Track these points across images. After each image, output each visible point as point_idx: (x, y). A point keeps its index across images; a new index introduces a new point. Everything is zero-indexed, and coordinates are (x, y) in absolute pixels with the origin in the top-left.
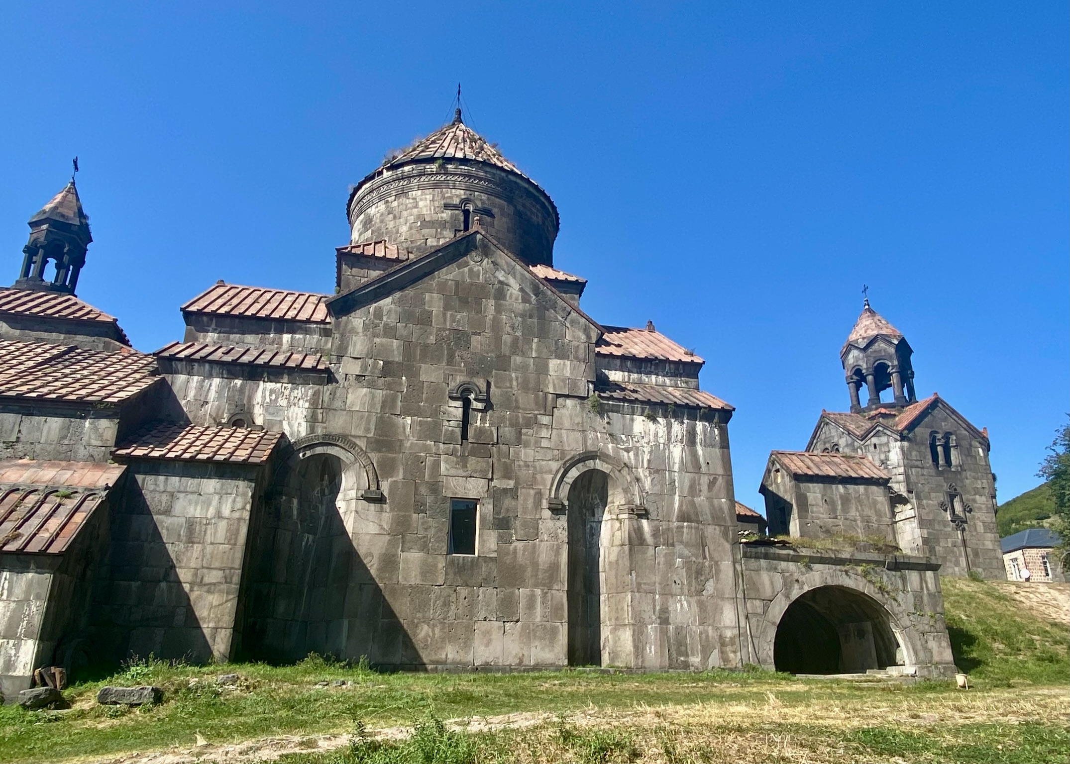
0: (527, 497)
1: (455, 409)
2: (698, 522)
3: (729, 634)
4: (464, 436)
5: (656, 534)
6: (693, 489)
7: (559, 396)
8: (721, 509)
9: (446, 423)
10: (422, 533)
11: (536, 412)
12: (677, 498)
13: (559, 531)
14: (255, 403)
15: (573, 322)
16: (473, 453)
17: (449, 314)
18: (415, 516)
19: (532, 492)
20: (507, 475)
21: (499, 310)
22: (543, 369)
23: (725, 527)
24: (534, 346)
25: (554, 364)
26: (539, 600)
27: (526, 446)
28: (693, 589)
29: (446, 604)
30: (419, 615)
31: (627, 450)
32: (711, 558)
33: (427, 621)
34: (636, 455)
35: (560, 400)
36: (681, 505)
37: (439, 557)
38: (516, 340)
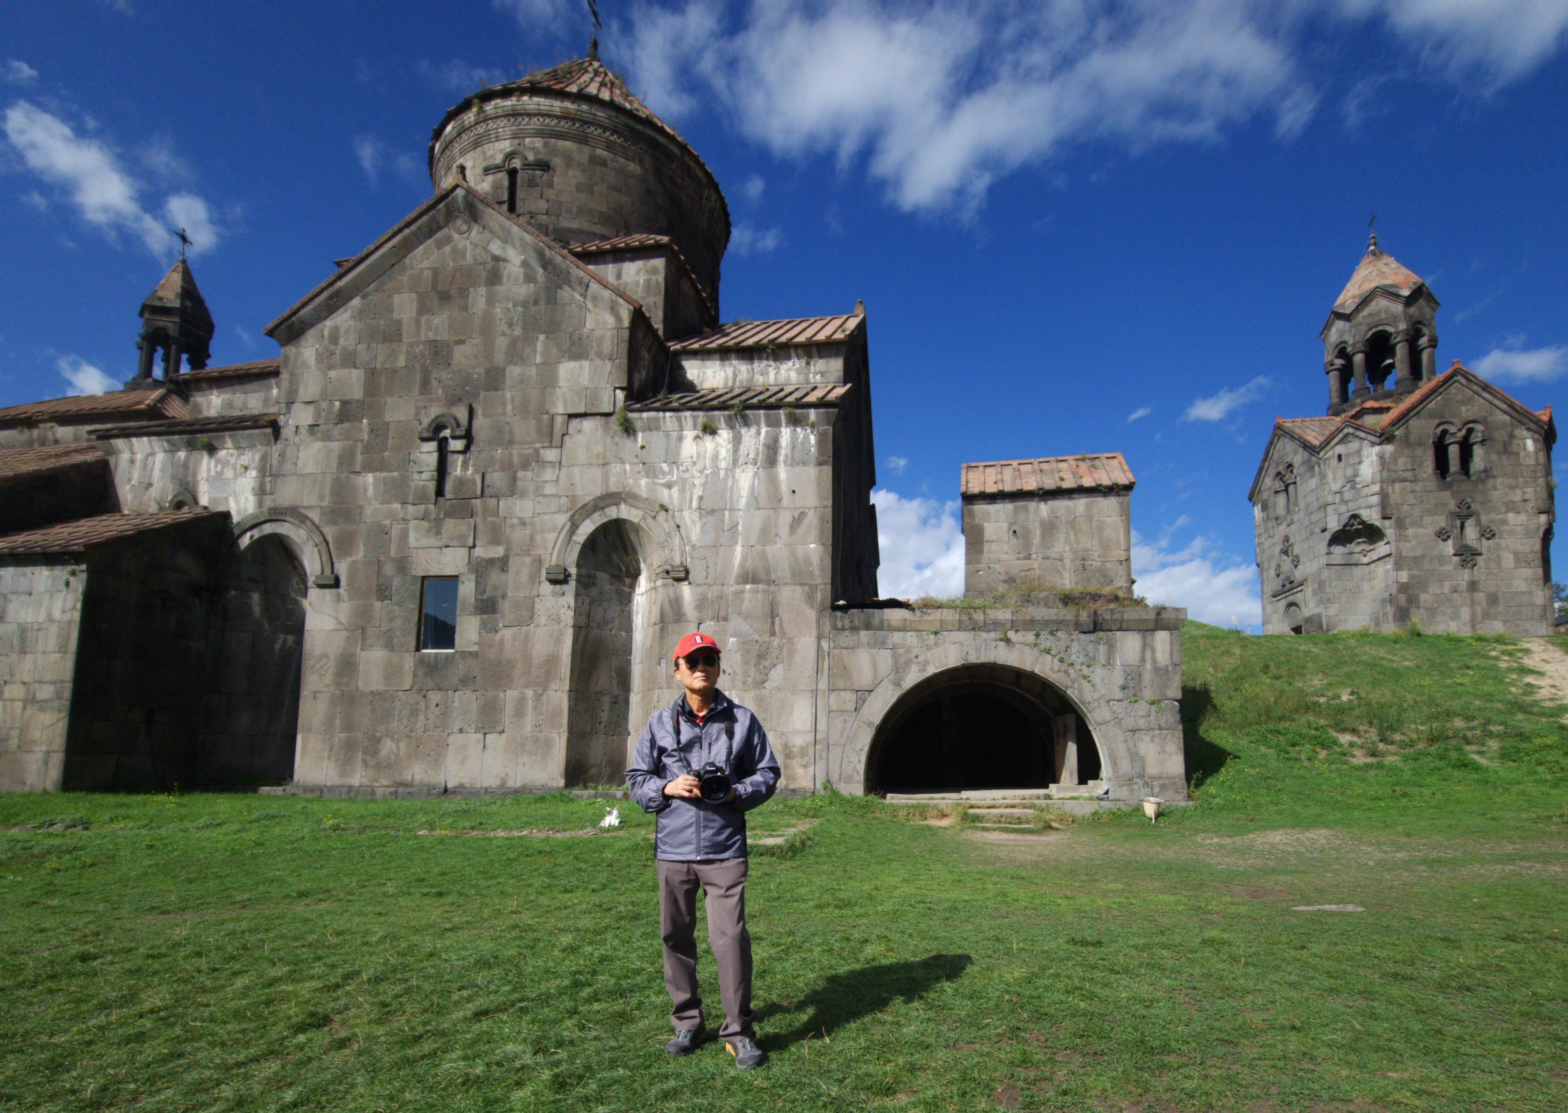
0: (521, 567)
1: (428, 453)
2: (770, 582)
3: (798, 741)
4: (440, 492)
5: (701, 604)
6: (766, 534)
7: (571, 416)
8: (807, 561)
9: (416, 476)
10: (385, 626)
11: (538, 445)
12: (739, 549)
13: (562, 611)
14: (199, 478)
15: (595, 299)
16: (451, 514)
17: (423, 319)
18: (378, 604)
19: (528, 560)
20: (495, 541)
21: (491, 301)
22: (549, 381)
23: (811, 586)
24: (539, 346)
25: (567, 369)
26: (530, 704)
27: (523, 495)
28: (750, 680)
29: (414, 713)
30: (382, 727)
31: (669, 486)
32: (783, 634)
33: (389, 735)
34: (682, 491)
35: (575, 423)
36: (744, 559)
37: (406, 655)
38: (513, 344)
